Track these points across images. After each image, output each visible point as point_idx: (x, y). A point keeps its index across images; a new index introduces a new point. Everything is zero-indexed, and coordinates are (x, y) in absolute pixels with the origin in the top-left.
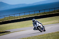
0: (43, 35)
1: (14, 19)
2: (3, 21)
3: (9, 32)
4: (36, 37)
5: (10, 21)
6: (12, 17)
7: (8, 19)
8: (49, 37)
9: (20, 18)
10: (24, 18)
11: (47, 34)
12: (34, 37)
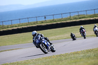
0: (51, 57)
1: (2, 30)
4: (39, 60)
9: (12, 28)
10: (19, 27)
12: (36, 60)
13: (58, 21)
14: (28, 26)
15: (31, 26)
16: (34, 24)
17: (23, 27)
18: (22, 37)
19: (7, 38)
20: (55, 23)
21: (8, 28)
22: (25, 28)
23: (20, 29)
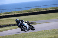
2: (30, 12)
7: (34, 11)
18: (52, 15)
19: (43, 16)
21: (44, 10)
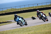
0: (40, 25)
1: (15, 11)
2: (6, 12)
3: (11, 22)
4: (34, 27)
5: (12, 12)
6: (14, 9)
7: (10, 11)
8: (46, 27)
9: (21, 10)
10: (24, 10)
11: (44, 25)
12: (33, 27)
13: (44, 6)
14: (29, 9)
15: (30, 9)
16: (32, 8)
17: (26, 9)
20: (43, 7)
21: (18, 10)
22: (27, 10)
23: (25, 11)
